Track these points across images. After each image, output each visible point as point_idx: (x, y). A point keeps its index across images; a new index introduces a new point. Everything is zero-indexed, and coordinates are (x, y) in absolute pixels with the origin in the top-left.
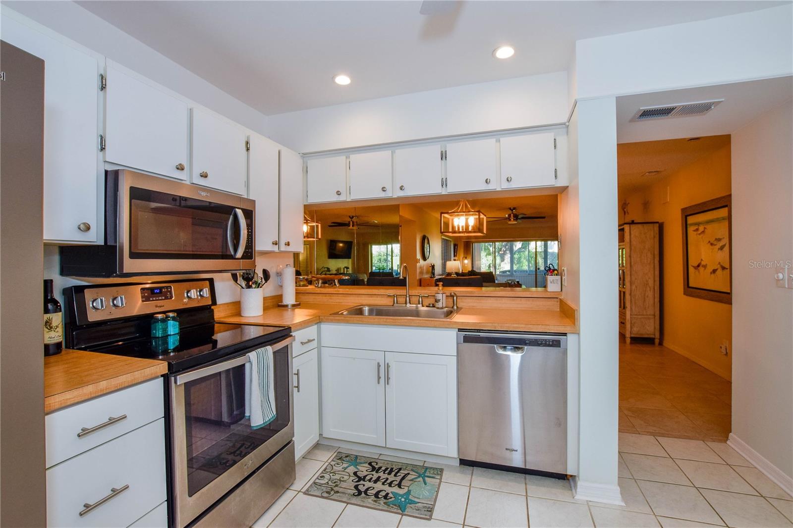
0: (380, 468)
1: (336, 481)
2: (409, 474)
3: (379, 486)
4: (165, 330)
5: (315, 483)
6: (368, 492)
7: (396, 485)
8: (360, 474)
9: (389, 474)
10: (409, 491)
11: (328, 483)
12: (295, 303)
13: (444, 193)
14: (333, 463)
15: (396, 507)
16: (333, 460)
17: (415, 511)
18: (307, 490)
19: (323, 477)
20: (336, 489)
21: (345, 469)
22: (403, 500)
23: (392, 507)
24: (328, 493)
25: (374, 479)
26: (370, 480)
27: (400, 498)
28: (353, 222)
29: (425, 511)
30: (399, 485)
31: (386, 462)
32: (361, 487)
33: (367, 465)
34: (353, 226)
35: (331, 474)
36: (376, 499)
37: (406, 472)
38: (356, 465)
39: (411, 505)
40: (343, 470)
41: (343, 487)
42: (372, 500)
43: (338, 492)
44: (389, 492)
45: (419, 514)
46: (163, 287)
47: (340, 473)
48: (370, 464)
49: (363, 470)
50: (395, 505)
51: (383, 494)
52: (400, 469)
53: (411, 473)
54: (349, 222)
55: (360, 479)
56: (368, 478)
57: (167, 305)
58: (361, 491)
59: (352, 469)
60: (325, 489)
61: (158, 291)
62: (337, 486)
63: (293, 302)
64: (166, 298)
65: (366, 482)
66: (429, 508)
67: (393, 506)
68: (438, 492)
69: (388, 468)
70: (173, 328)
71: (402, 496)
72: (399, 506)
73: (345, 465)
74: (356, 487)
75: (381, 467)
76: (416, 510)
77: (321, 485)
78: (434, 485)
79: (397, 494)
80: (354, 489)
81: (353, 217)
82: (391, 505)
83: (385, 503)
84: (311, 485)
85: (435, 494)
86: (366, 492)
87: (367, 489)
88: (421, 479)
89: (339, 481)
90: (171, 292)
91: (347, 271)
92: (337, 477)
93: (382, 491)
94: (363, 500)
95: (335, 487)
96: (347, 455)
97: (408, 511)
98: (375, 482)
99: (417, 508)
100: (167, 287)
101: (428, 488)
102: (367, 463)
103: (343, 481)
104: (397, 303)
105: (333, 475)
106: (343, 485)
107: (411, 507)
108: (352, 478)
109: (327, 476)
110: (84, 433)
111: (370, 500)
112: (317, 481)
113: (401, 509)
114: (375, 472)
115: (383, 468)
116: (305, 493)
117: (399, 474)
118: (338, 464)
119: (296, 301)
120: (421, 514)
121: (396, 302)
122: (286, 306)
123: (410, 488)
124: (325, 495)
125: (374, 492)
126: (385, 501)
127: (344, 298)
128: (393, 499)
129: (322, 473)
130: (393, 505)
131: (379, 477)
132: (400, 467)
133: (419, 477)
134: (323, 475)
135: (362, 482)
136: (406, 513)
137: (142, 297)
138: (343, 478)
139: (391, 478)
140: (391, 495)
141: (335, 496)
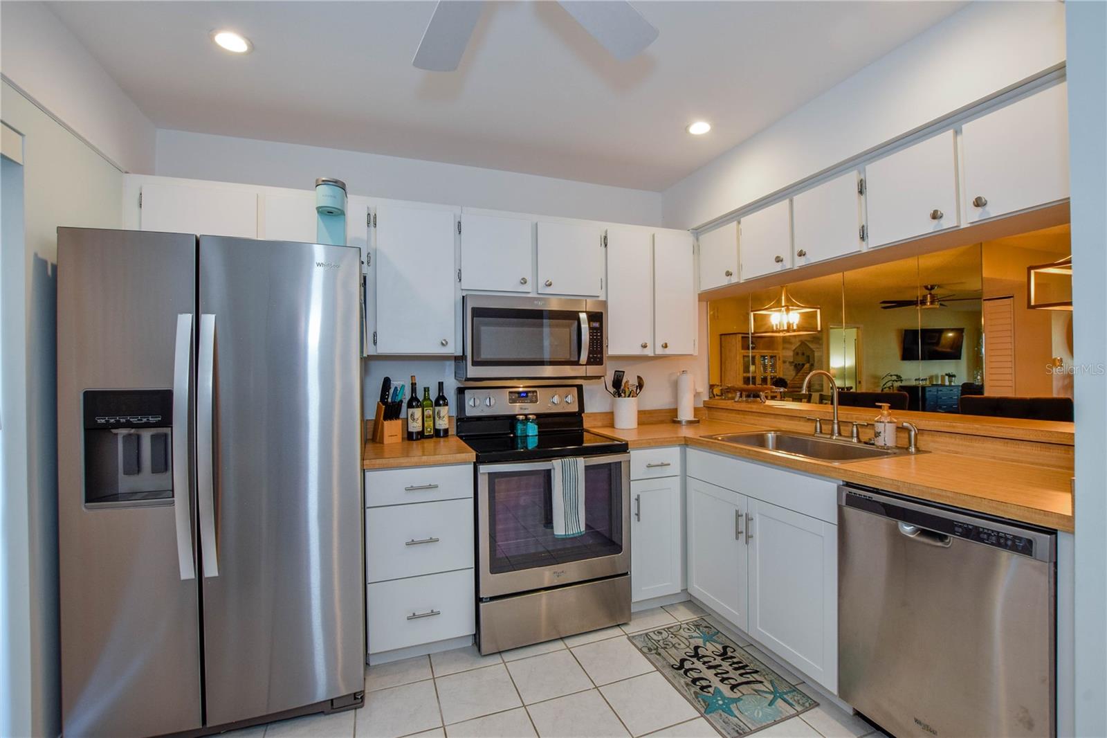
0: (732, 657)
1: (670, 643)
2: (761, 682)
3: (709, 674)
4: (525, 430)
5: (647, 634)
6: (691, 672)
7: (731, 684)
8: (701, 652)
9: (736, 669)
10: (739, 699)
11: (659, 641)
12: (694, 419)
13: (865, 250)
14: (683, 626)
15: (703, 704)
16: (687, 624)
17: (721, 721)
18: (633, 637)
19: (661, 633)
20: (661, 651)
21: (691, 637)
22: (721, 702)
23: (699, 701)
24: (650, 650)
25: (710, 664)
26: (704, 663)
27: (719, 698)
28: (933, 297)
29: (734, 729)
30: (733, 687)
31: (747, 655)
32: (687, 665)
33: (720, 647)
34: (932, 303)
35: (670, 635)
36: (690, 683)
37: (759, 679)
38: (708, 641)
39: (722, 713)
40: (688, 637)
41: (670, 652)
42: (685, 682)
43: (659, 654)
44: (714, 686)
45: (721, 727)
46: (530, 392)
47: (682, 639)
48: (725, 648)
49: (711, 649)
50: (705, 702)
51: (704, 683)
52: (756, 672)
53: (766, 683)
54: (925, 297)
55: (696, 655)
56: (706, 659)
57: (531, 408)
58: (684, 666)
59: (700, 642)
60: (650, 645)
61: (525, 395)
62: (665, 648)
63: (691, 418)
64: (532, 402)
65: (698, 662)
66: (743, 729)
67: (701, 701)
68: (776, 723)
69: (740, 663)
70: (532, 430)
71: (723, 698)
72: (709, 705)
73: (695, 634)
74: (683, 661)
75: (735, 657)
76: (724, 722)
77: (650, 639)
78: (781, 712)
79: (720, 692)
80: (679, 661)
81: (932, 288)
82: (700, 699)
83: (695, 693)
84: (641, 635)
85: (769, 722)
86: (686, 672)
87: (692, 669)
88: (771, 697)
89: (671, 645)
90: (536, 396)
91: (950, 382)
92: (674, 641)
93: (706, 679)
94: (676, 675)
95: (662, 648)
96: (709, 625)
97: (714, 717)
98: (709, 668)
99: (727, 720)
100: (533, 392)
101: (769, 710)
102: (722, 644)
103: (675, 647)
104: (821, 432)
105: (672, 637)
106: (673, 651)
107: (721, 715)
108: (688, 650)
109: (665, 634)
110: (411, 489)
111: (682, 681)
112: (652, 634)
113: (706, 709)
114: (721, 658)
115: (735, 660)
116: (629, 638)
117: (748, 676)
118: (689, 629)
119: (695, 417)
120: (724, 729)
121: (818, 430)
122: (679, 422)
123: (744, 698)
124: (645, 650)
125: (696, 675)
126: (698, 691)
127: (759, 418)
128: (710, 695)
129: (664, 629)
130: (702, 699)
131: (720, 666)
132: (758, 670)
133: (771, 693)
134: (662, 631)
135: (695, 660)
136: (708, 716)
137: (510, 399)
138: (679, 644)
139: (733, 674)
140: (711, 690)
141: (653, 657)
